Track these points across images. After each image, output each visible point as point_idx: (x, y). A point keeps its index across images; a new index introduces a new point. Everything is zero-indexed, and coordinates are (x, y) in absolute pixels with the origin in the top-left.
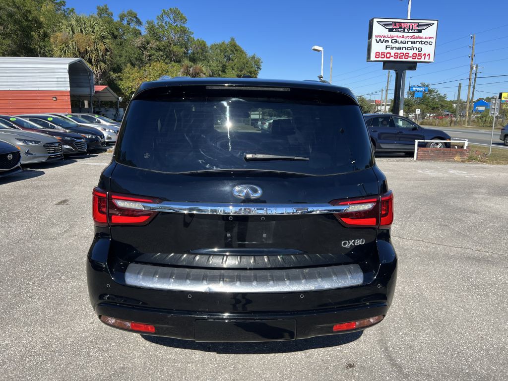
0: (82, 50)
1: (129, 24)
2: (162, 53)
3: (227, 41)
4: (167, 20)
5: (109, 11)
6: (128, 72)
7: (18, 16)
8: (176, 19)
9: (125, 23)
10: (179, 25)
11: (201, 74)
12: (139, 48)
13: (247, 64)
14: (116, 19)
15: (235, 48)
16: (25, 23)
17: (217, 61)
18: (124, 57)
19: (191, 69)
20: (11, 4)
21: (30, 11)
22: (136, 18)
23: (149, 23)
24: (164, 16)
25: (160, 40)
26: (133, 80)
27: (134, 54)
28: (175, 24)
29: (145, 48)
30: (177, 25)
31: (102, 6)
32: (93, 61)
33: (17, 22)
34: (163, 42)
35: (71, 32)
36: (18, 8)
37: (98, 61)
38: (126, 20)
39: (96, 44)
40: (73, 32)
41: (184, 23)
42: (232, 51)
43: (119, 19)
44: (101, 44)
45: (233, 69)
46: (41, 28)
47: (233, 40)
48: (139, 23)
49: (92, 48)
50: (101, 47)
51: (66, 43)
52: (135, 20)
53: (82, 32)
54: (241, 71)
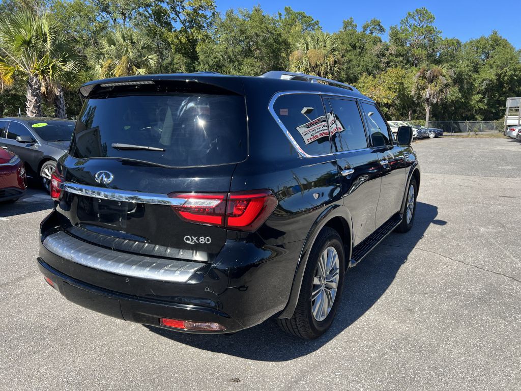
0: (313, 65)
1: (372, 33)
2: (401, 58)
3: (487, 35)
4: (411, 22)
5: (354, 24)
6: (363, 81)
7: (271, 41)
8: (422, 19)
9: (368, 32)
10: (425, 26)
11: (440, 77)
12: (378, 56)
13: (512, 60)
14: (359, 30)
15: (497, 42)
16: (276, 46)
17: (468, 60)
18: (361, 67)
19: (428, 72)
20: (264, 31)
21: (280, 35)
22: (379, 25)
23: (392, 28)
24: (408, 19)
25: (402, 45)
26: (367, 89)
27: (372, 62)
28: (421, 25)
29: (383, 55)
30: (423, 26)
31: (347, 19)
32: (322, 74)
33: (269, 45)
34: (405, 48)
35: (306, 49)
36: (271, 33)
37: (326, 74)
38: (368, 29)
39: (325, 57)
40: (307, 49)
41: (431, 22)
42: (492, 46)
43: (362, 30)
44: (331, 56)
45: (492, 68)
46: (289, 48)
47: (495, 33)
48: (382, 30)
49: (322, 61)
50: (331, 59)
51: (300, 60)
52: (378, 28)
53: (315, 48)
54: (502, 69)
